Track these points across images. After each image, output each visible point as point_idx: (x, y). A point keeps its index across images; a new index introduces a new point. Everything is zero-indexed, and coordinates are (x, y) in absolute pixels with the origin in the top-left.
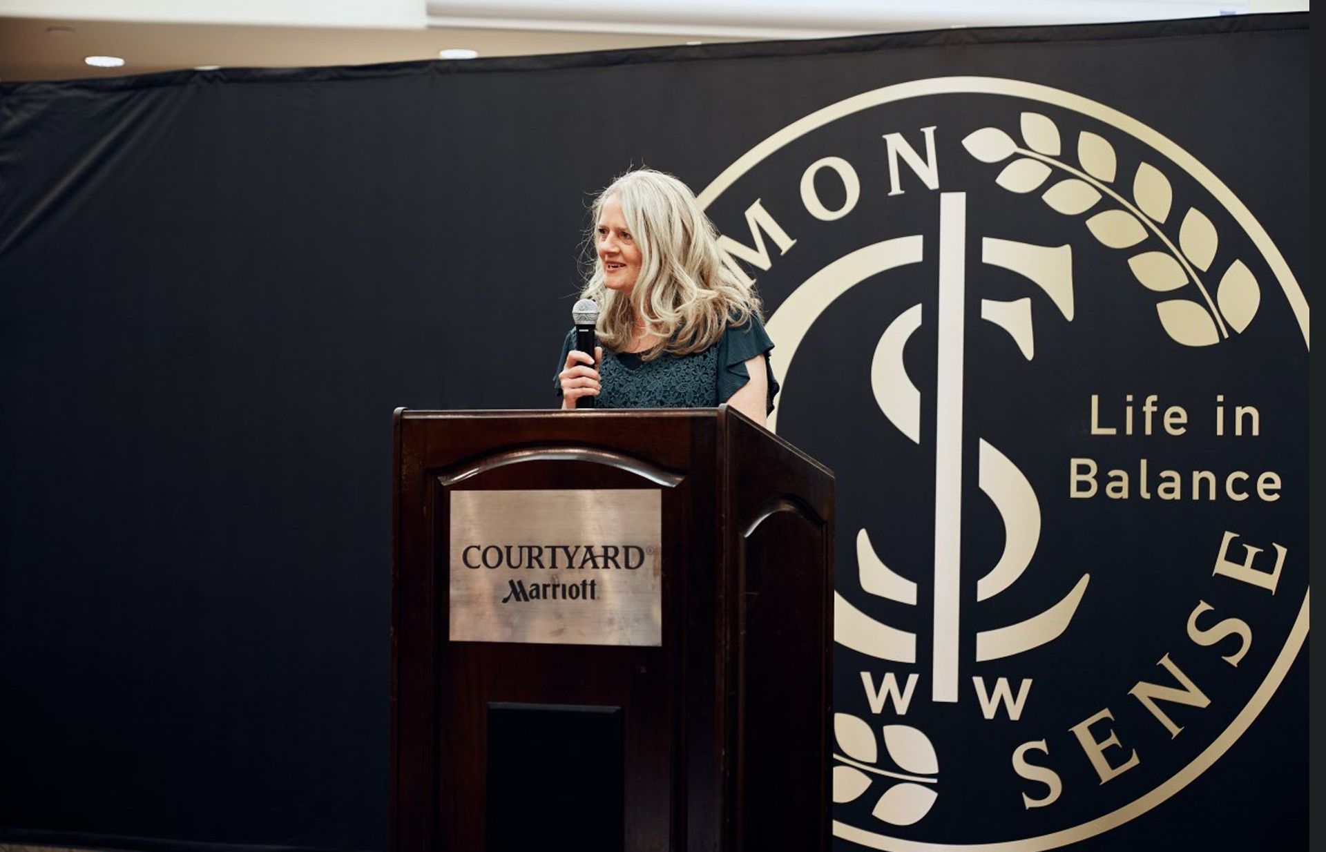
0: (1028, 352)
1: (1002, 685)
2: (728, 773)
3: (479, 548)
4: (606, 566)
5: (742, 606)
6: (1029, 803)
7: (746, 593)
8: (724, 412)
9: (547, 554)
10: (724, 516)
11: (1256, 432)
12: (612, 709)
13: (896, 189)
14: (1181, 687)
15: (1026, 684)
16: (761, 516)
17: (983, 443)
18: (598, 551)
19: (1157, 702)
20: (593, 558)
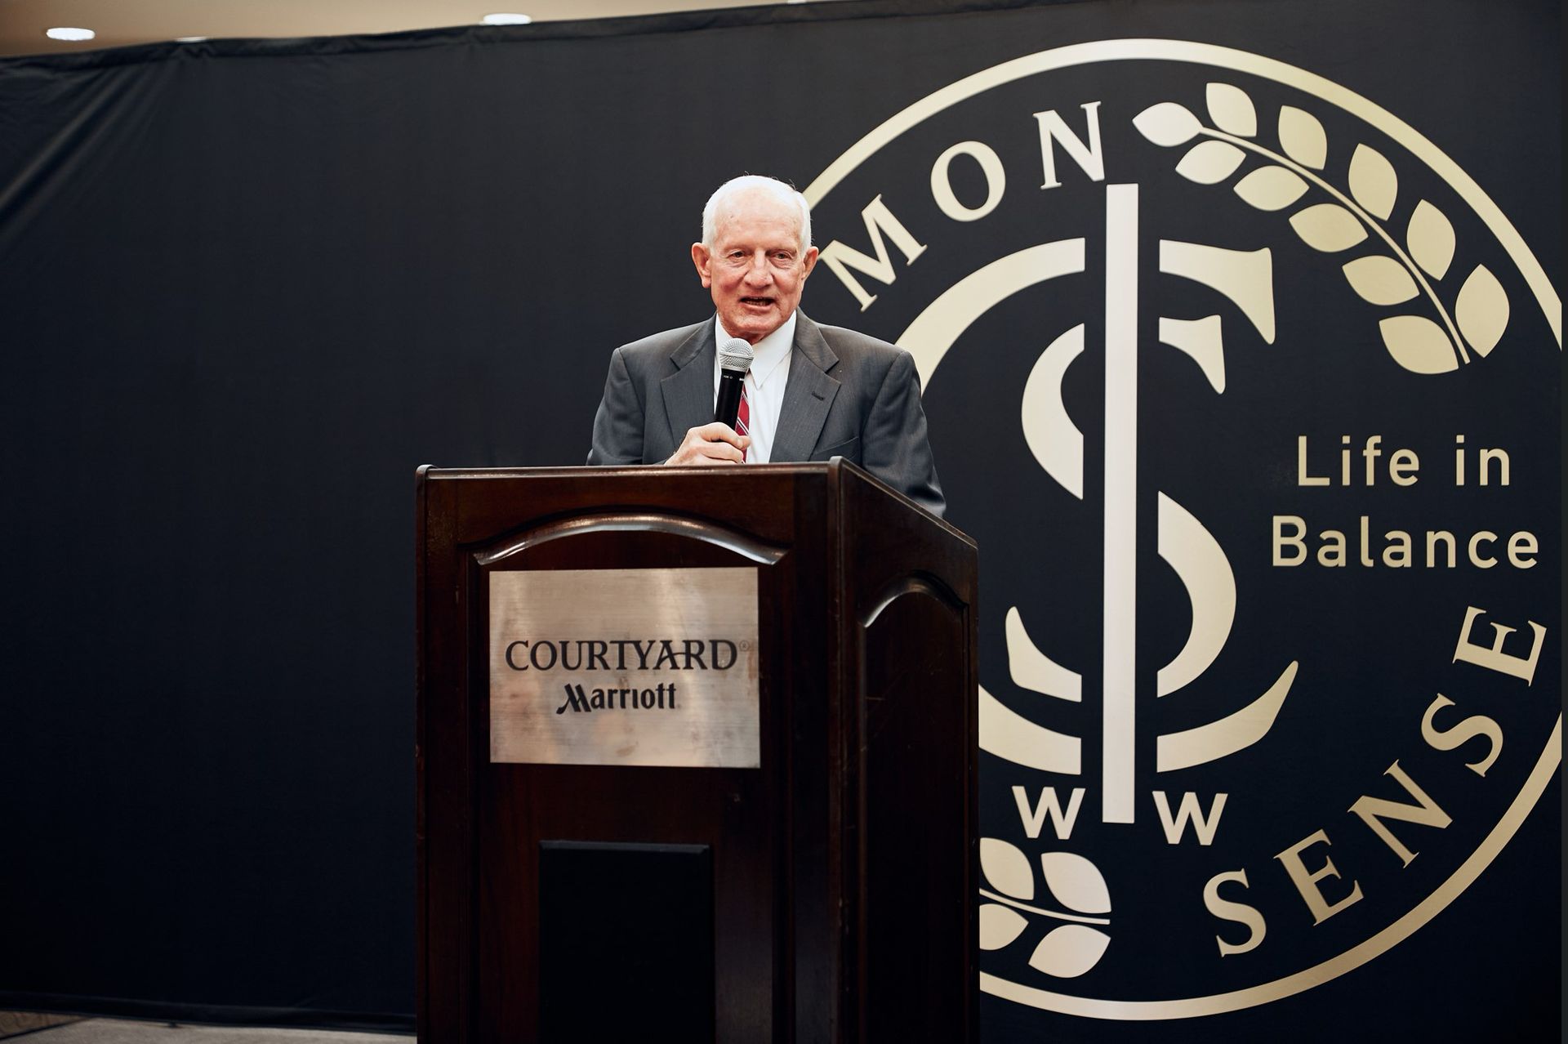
0: (1219, 383)
1: (1190, 802)
2: (847, 929)
3: (526, 644)
4: (688, 666)
5: (863, 716)
6: (1226, 949)
7: (867, 698)
8: (837, 468)
10: (837, 601)
11: (1505, 480)
12: (699, 848)
13: (1051, 181)
14: (1415, 802)
15: (1220, 800)
16: (886, 601)
17: (1162, 498)
18: (678, 646)
19: (1384, 821)
20: (671, 656)
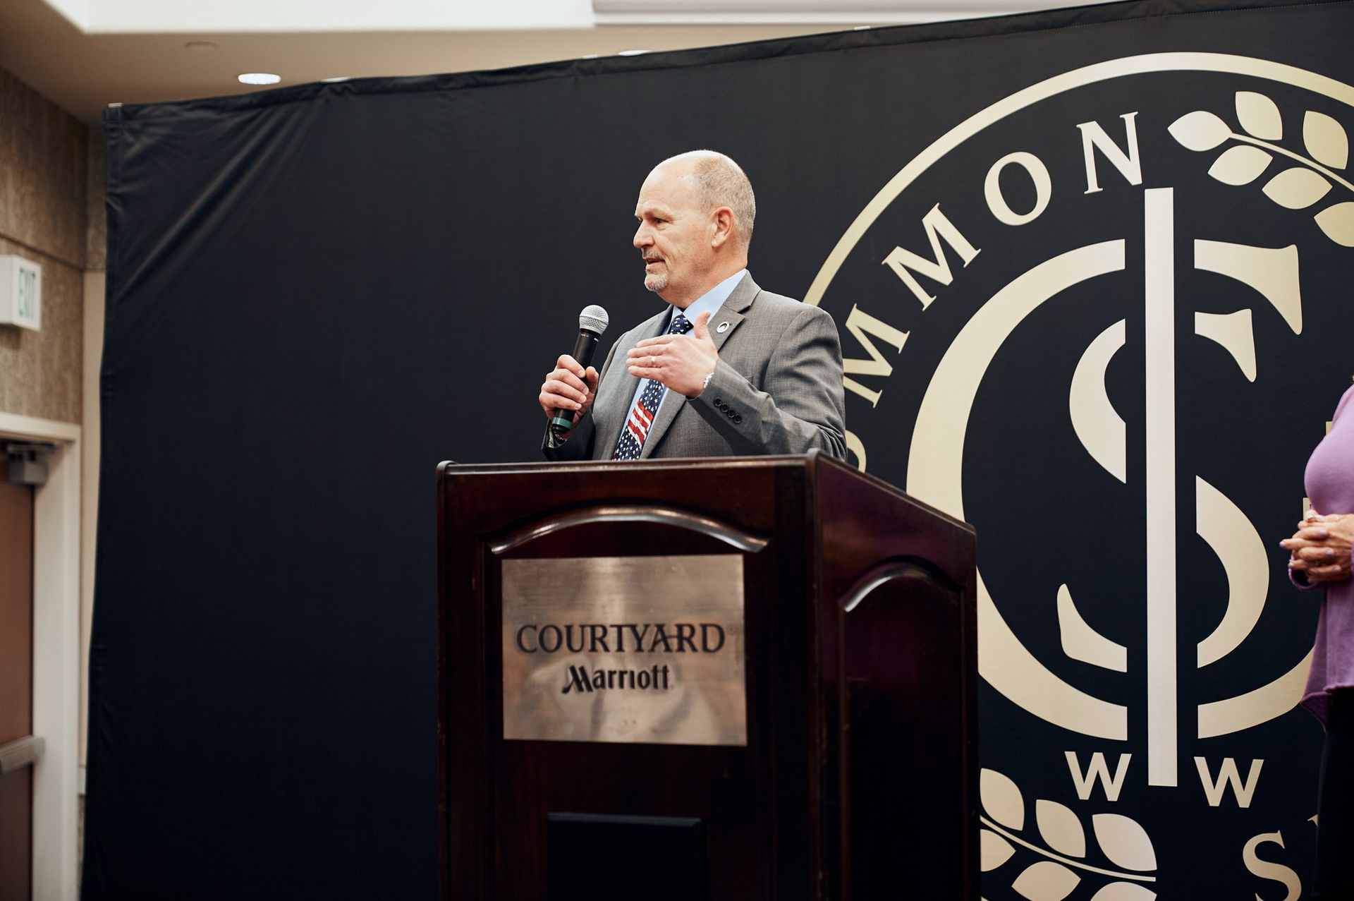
0: (1251, 373)
1: (1229, 767)
3: (535, 628)
4: (681, 649)
5: (844, 697)
8: (813, 460)
9: (613, 633)
10: (815, 586)
12: (691, 821)
13: (1093, 187)
15: (1257, 765)
16: (875, 581)
17: (1200, 482)
18: (671, 630)
20: (665, 639)
